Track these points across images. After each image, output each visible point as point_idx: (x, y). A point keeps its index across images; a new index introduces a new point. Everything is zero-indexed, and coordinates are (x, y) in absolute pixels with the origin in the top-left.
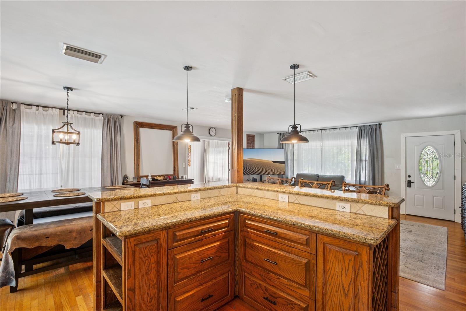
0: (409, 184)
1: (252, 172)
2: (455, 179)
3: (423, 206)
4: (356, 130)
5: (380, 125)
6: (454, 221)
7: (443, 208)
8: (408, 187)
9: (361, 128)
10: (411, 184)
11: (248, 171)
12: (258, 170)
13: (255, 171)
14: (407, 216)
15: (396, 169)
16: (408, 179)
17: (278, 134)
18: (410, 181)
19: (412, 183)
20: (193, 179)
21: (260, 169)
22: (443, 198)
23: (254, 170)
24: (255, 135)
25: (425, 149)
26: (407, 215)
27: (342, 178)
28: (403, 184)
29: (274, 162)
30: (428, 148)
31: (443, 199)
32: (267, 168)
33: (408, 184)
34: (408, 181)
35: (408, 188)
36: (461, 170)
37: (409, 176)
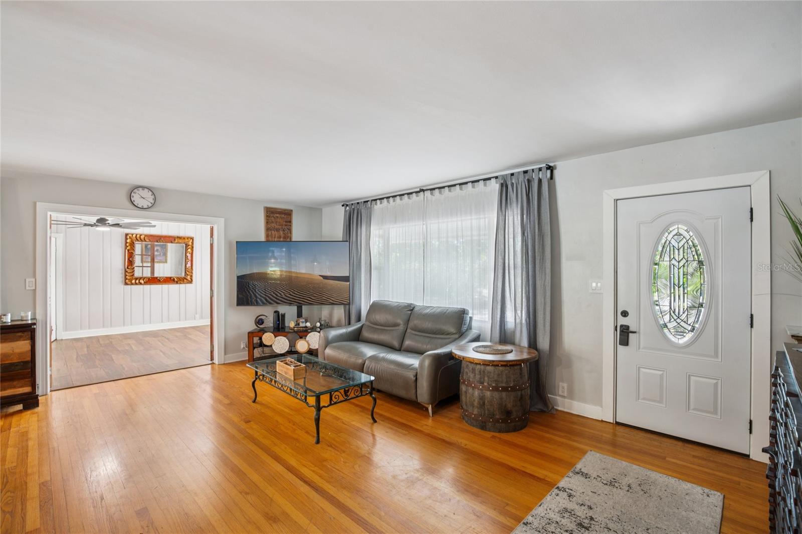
0: (624, 335)
1: (279, 300)
2: (752, 326)
3: (660, 402)
4: (495, 186)
5: (551, 168)
6: (748, 456)
7: (716, 413)
8: (620, 344)
9: (505, 181)
10: (628, 334)
11: (271, 297)
12: (291, 293)
13: (286, 296)
14: (618, 428)
15: (591, 291)
16: (622, 321)
17: (343, 206)
18: (628, 327)
19: (630, 335)
20: (35, 324)
21: (296, 293)
22: (717, 383)
23: (282, 294)
24: (292, 210)
25: (667, 234)
26: (618, 424)
27: (460, 316)
28: (609, 336)
29: (325, 277)
30: (674, 229)
31: (716, 385)
32: (311, 291)
33: (620, 335)
34: (621, 326)
35: (621, 348)
36: (770, 295)
37: (625, 314)
